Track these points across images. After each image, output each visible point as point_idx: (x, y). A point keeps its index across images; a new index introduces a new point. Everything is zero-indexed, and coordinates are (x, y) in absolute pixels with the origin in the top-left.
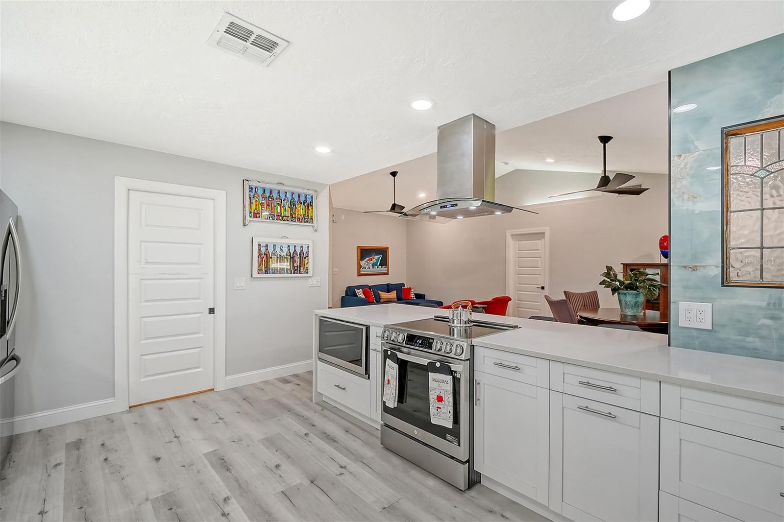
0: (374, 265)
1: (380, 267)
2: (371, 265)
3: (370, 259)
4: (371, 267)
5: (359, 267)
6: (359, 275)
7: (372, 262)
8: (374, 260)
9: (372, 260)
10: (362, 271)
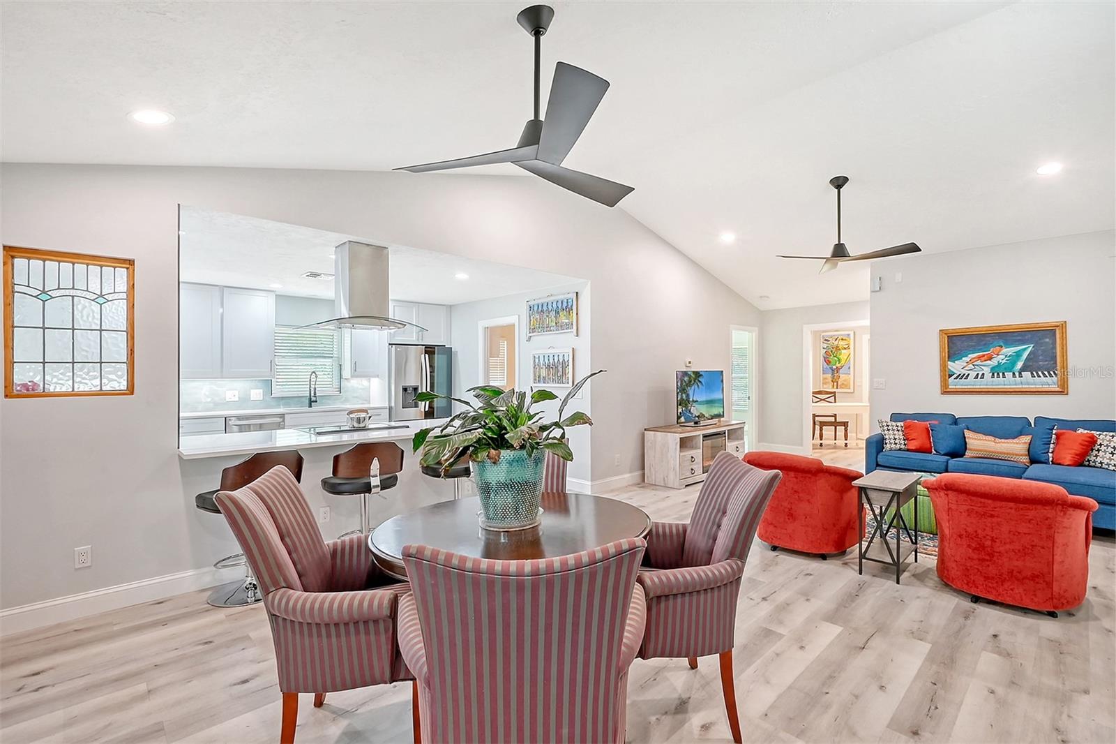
0: (995, 372)
1: (1027, 374)
2: (987, 370)
3: (984, 356)
4: (988, 375)
5: (947, 375)
6: (946, 392)
7: (994, 362)
8: (1000, 359)
9: (990, 359)
10: (953, 384)
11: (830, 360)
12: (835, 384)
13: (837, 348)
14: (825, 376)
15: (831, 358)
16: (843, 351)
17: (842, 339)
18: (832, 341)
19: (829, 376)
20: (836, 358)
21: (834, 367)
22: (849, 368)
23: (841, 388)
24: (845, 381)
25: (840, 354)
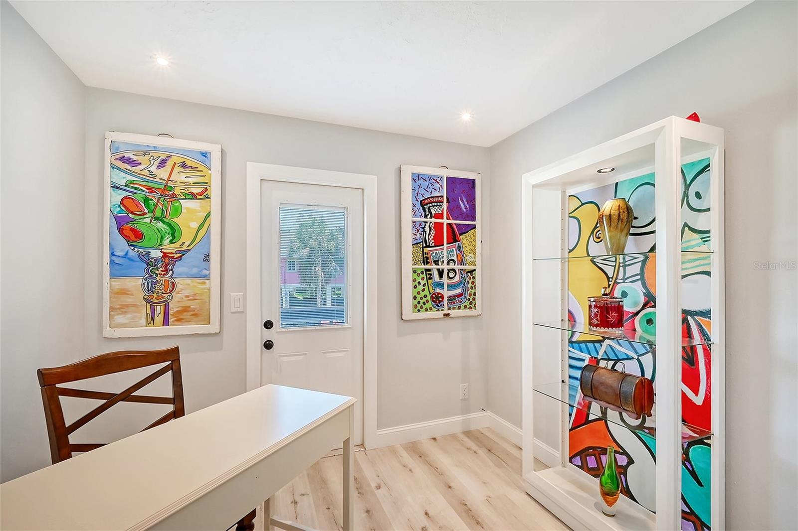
11: (140, 227)
12: (159, 309)
13: (167, 192)
14: (118, 283)
15: (144, 224)
16: (187, 204)
17: (184, 165)
18: (146, 166)
19: (135, 284)
20: (160, 225)
21: (156, 254)
22: (207, 258)
23: (179, 320)
24: (193, 297)
25: (178, 212)
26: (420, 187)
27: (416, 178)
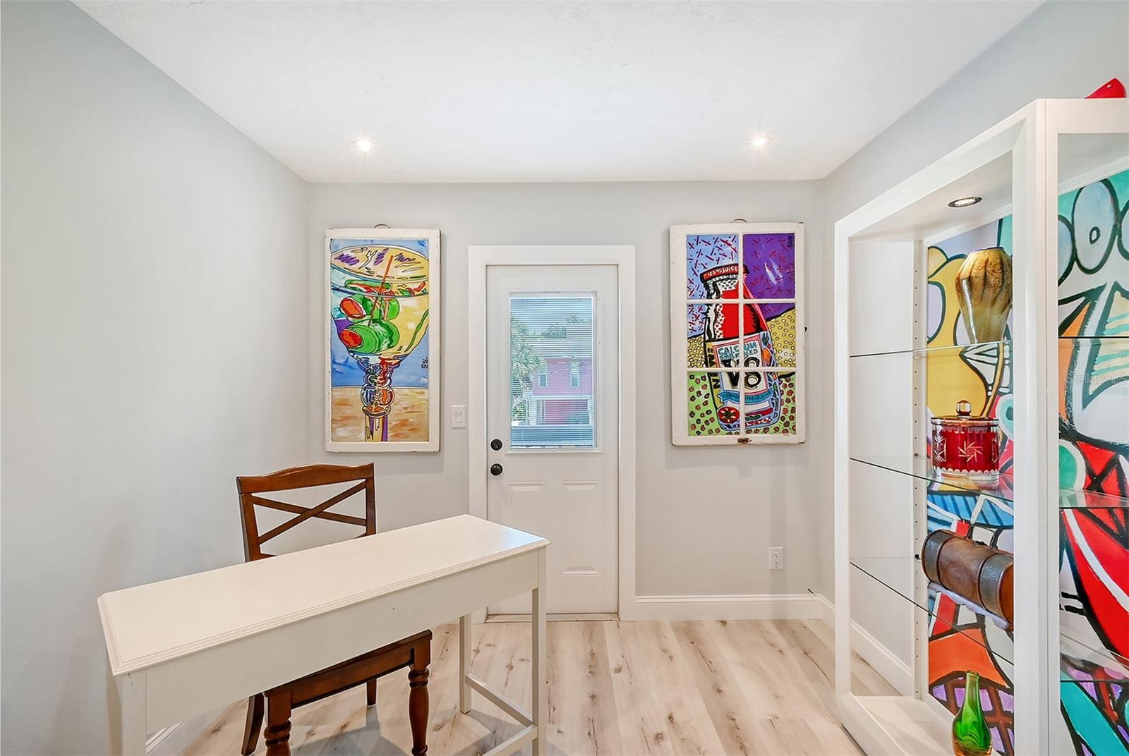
11: (359, 332)
12: (378, 422)
13: (385, 291)
14: (339, 393)
15: (363, 328)
16: (404, 302)
17: (401, 258)
18: (364, 263)
19: (355, 394)
20: (378, 328)
21: (374, 360)
22: (425, 364)
23: (397, 435)
24: (412, 409)
25: (396, 312)
26: (700, 254)
27: (694, 242)
